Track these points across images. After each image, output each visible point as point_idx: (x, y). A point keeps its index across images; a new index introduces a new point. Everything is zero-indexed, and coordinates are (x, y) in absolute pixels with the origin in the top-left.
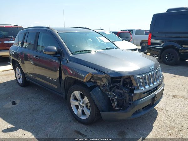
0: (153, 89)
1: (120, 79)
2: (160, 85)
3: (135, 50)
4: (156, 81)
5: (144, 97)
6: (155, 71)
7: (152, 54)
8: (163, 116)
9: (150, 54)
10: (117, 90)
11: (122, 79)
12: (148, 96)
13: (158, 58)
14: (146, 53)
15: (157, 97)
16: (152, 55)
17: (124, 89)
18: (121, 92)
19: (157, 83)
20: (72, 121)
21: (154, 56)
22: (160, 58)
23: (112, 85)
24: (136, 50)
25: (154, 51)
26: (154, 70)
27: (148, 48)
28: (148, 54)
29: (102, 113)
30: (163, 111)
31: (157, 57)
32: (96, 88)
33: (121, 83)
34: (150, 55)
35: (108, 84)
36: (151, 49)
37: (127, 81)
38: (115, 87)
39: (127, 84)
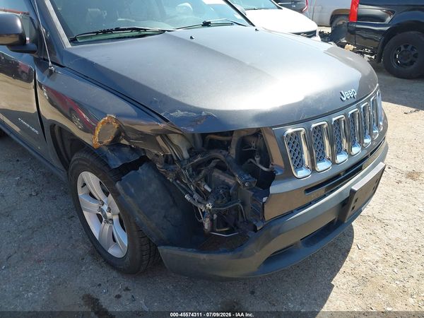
0: (347, 171)
1: (228, 138)
2: (371, 154)
3: (311, 34)
4: (361, 142)
5: (310, 204)
6: (359, 107)
7: (357, 49)
8: (372, 247)
9: (352, 47)
10: (217, 174)
11: (235, 139)
12: (325, 196)
13: (373, 57)
14: (343, 46)
15: (356, 201)
16: (359, 51)
17: (237, 176)
18: (230, 181)
19: (363, 148)
20: (88, 259)
21: (362, 54)
22: (378, 59)
23: (199, 158)
24: (315, 35)
25: (365, 38)
26: (357, 101)
27: (349, 31)
28: (348, 48)
29: (164, 250)
30: (373, 228)
31: (372, 55)
32: (140, 170)
33: (233, 151)
34: (353, 51)
35: (186, 155)
36: (357, 32)
37: (254, 145)
38: (213, 164)
39: (251, 154)
